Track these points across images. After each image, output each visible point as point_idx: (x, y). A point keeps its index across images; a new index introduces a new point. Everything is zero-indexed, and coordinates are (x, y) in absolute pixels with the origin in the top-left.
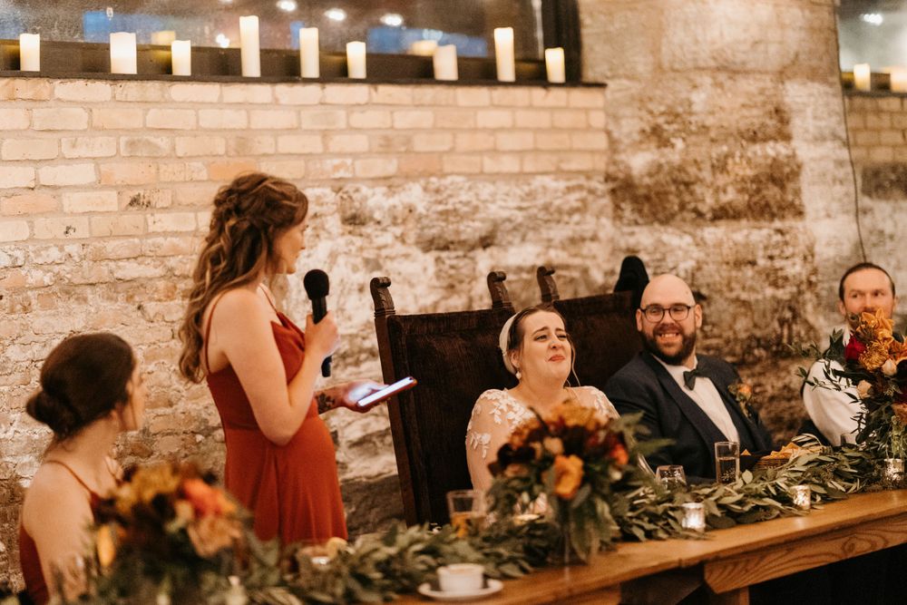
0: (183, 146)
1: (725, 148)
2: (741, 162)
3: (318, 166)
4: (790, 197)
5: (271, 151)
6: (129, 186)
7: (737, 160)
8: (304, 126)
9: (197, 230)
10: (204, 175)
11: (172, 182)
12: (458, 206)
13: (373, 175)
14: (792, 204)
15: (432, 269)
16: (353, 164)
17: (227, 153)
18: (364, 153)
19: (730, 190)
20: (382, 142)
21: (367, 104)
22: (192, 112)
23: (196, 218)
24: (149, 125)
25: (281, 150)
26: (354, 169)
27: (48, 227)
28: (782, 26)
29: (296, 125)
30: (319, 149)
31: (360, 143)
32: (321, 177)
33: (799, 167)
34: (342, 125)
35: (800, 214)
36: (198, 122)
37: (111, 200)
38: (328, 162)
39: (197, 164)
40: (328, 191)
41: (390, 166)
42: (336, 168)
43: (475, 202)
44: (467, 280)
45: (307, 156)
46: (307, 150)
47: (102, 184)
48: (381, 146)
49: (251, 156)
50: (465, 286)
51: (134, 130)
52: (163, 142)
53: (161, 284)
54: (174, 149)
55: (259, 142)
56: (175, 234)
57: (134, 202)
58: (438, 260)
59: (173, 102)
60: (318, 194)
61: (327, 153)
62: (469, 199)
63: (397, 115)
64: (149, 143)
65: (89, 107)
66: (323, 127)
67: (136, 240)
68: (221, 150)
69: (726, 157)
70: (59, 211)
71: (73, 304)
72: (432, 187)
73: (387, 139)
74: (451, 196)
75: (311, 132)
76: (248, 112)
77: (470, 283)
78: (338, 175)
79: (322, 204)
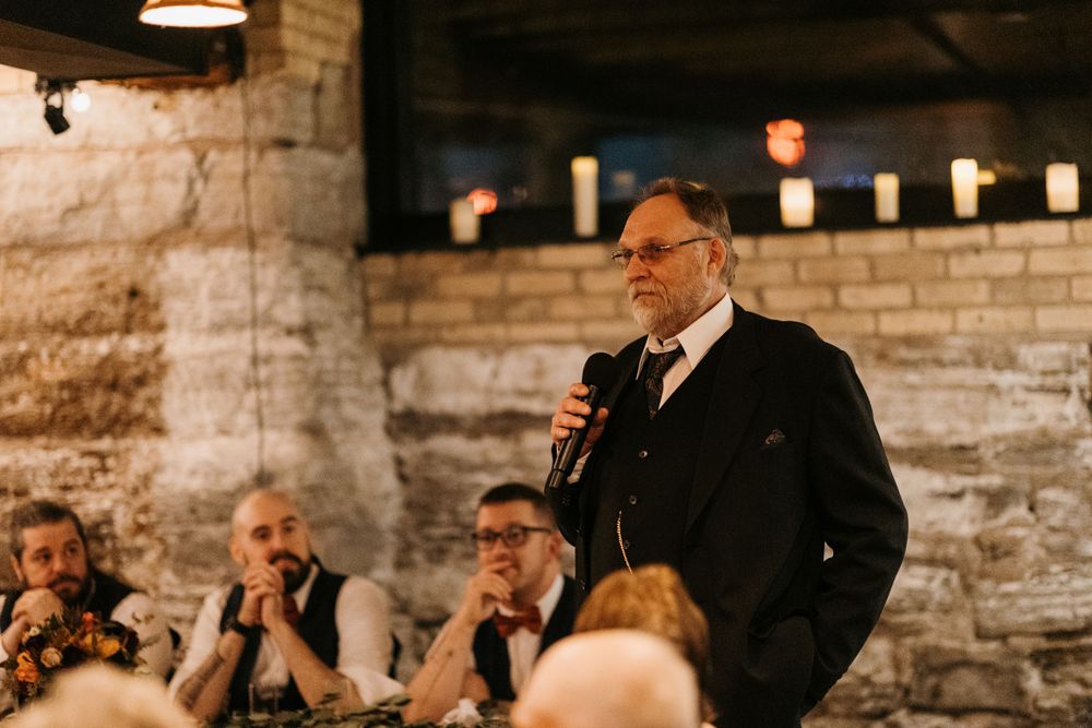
1: (23, 347)
4: (137, 407)
7: (45, 361)
14: (140, 419)
19: (24, 399)
28: (148, 180)
33: (163, 368)
35: (159, 430)
69: (24, 358)
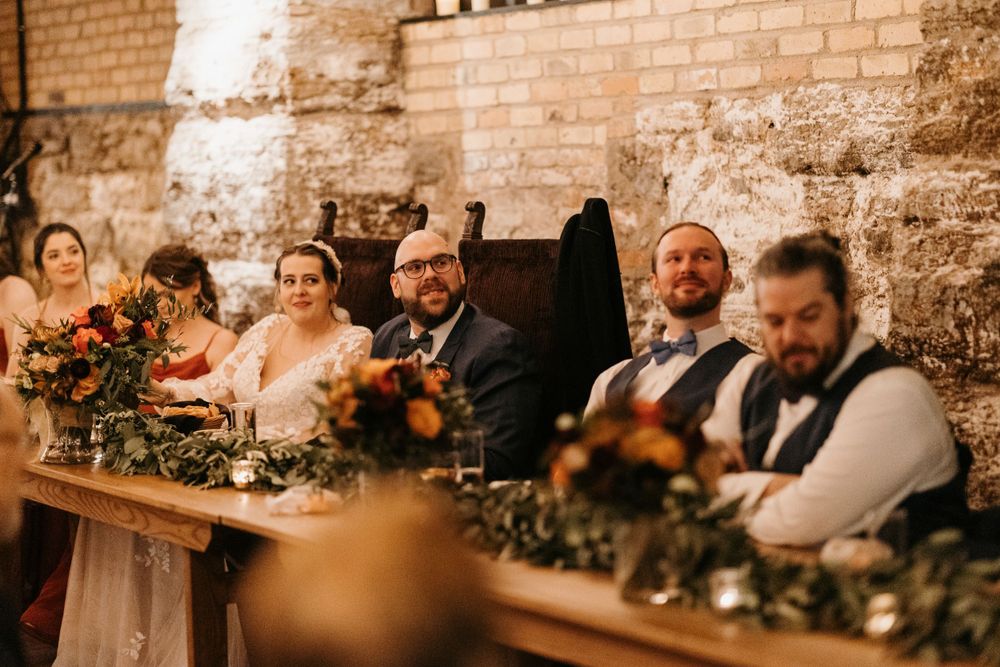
0: (585, 64)
2: (974, 62)
3: (686, 77)
5: (646, 64)
6: (550, 103)
7: (966, 59)
8: (678, 37)
9: (593, 143)
10: (598, 91)
11: (578, 98)
12: (821, 120)
13: (735, 86)
15: (801, 196)
16: (718, 73)
17: (615, 68)
18: (730, 61)
19: (944, 106)
20: (746, 48)
21: (734, 6)
22: (590, 31)
23: (593, 132)
24: (563, 47)
25: (656, 64)
26: (718, 79)
27: (502, 138)
29: (668, 36)
30: (687, 60)
31: (724, 50)
32: (689, 90)
34: (711, 31)
36: (594, 41)
37: (537, 115)
38: (694, 72)
39: (593, 81)
40: (690, 104)
41: (752, 75)
42: (702, 79)
43: (844, 115)
44: (841, 213)
45: (677, 68)
46: (677, 62)
47: (532, 103)
48: (745, 52)
49: (632, 70)
50: (840, 220)
51: (552, 52)
52: (569, 61)
53: (570, 191)
54: (578, 67)
55: (638, 56)
56: (580, 146)
57: (553, 117)
58: (808, 185)
59: (579, 23)
60: (683, 108)
61: (694, 64)
62: (838, 112)
63: (764, 15)
64: (561, 63)
65: (525, 33)
66: (693, 36)
67: (553, 151)
68: (611, 68)
70: (507, 125)
71: (517, 204)
72: (796, 97)
73: (751, 43)
74: (813, 108)
75: (683, 42)
76: (631, 26)
77: (846, 216)
78: (703, 87)
79: (687, 119)
